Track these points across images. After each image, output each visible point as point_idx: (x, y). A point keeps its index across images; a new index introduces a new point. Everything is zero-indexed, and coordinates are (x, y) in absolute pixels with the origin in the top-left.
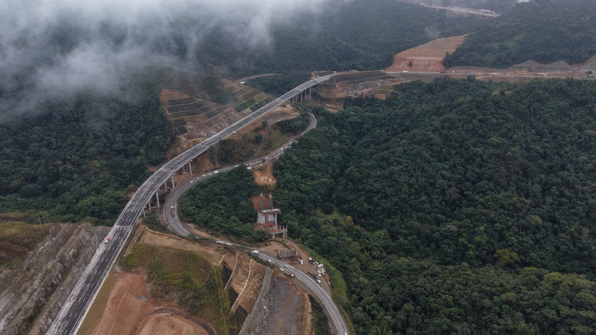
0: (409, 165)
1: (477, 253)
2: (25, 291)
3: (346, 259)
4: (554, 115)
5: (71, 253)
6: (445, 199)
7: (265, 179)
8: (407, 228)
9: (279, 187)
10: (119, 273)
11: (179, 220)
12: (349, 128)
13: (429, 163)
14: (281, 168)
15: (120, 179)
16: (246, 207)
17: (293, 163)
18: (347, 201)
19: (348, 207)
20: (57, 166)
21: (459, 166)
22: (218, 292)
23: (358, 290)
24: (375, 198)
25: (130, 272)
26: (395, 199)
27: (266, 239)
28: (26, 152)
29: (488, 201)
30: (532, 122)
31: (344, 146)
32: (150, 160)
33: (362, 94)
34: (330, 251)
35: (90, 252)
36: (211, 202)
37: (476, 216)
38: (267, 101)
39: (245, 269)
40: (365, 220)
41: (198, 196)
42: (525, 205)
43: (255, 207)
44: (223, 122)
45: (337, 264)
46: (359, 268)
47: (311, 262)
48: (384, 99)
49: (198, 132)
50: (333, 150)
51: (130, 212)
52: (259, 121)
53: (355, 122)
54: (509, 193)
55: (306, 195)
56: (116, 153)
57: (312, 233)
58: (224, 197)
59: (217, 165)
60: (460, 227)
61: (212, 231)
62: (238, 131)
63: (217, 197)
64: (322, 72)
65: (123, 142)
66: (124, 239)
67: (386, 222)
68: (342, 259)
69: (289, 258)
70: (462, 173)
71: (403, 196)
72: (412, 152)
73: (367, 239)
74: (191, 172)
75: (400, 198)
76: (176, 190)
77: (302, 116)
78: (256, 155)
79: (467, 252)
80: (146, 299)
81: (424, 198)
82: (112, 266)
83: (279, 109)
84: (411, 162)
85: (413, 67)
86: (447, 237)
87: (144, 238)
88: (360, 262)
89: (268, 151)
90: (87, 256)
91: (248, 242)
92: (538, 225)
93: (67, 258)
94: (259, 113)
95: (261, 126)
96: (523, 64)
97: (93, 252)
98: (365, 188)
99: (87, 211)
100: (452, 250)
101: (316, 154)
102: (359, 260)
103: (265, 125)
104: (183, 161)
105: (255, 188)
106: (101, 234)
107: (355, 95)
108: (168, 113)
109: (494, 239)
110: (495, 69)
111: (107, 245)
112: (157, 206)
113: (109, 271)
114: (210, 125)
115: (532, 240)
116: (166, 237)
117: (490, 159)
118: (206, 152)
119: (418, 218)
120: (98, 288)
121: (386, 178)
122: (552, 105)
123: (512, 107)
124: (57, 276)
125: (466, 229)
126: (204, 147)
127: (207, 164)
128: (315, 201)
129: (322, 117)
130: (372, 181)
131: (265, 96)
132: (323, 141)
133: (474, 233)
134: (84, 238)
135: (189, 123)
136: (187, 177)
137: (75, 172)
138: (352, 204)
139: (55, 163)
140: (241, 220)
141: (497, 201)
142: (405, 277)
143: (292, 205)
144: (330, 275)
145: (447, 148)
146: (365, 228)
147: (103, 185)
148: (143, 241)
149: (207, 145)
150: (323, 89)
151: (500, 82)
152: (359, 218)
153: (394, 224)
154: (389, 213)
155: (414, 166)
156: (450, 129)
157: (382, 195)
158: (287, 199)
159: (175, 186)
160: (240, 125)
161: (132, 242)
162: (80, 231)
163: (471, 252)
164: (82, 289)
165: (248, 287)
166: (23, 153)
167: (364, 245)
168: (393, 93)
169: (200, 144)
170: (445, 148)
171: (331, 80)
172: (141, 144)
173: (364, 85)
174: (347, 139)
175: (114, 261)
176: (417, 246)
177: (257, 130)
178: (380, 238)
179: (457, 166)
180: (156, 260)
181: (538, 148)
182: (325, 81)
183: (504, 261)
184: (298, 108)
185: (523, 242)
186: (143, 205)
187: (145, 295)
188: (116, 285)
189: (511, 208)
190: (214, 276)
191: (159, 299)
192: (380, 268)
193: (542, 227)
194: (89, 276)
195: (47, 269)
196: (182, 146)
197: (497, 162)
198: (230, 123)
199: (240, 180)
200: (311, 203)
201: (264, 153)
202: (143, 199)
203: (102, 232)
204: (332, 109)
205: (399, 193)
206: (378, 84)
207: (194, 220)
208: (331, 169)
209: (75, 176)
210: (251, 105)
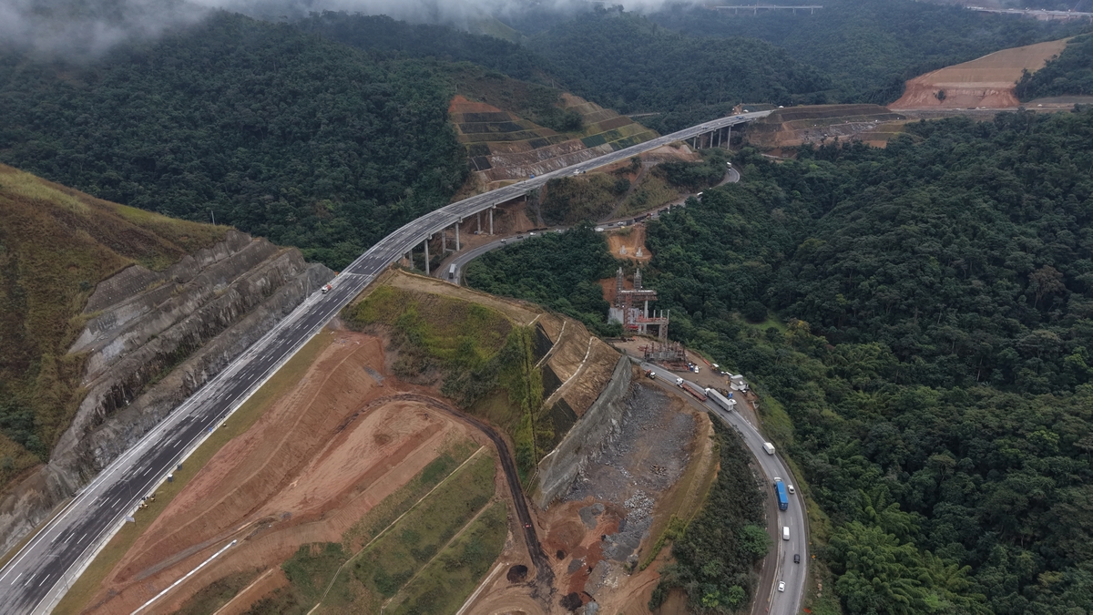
0: (943, 222)
2: (168, 309)
5: (259, 284)
7: (629, 250)
8: (934, 341)
9: (656, 267)
10: (339, 331)
12: (808, 189)
13: (990, 221)
14: (661, 235)
15: (365, 232)
16: (588, 291)
17: (687, 230)
18: (800, 294)
19: (800, 306)
20: (262, 204)
21: (1063, 229)
22: (522, 370)
23: (820, 430)
24: (862, 284)
25: (360, 331)
26: (909, 284)
28: (218, 184)
31: (796, 219)
33: (836, 141)
35: (294, 295)
38: (644, 138)
39: (580, 347)
41: (500, 263)
43: (605, 296)
44: (557, 159)
45: (773, 388)
46: (822, 397)
47: (718, 370)
48: (883, 146)
49: (510, 169)
51: (373, 258)
53: (821, 180)
55: (711, 286)
56: (363, 193)
57: (721, 339)
58: (548, 273)
59: (539, 224)
63: (536, 270)
64: (755, 106)
65: (379, 178)
66: (357, 289)
67: (886, 330)
68: (784, 379)
69: (669, 362)
70: (1071, 241)
71: (926, 279)
73: (843, 355)
74: (492, 231)
75: (919, 282)
76: (460, 253)
77: (712, 161)
78: (614, 213)
80: (383, 379)
81: (977, 284)
82: (328, 321)
83: (665, 150)
84: (949, 217)
85: (947, 102)
86: (1034, 352)
87: (391, 280)
88: (825, 389)
89: (638, 210)
90: (287, 299)
93: (251, 289)
94: (628, 153)
95: (630, 168)
97: (298, 298)
98: (841, 268)
101: (735, 220)
102: (821, 385)
103: (636, 167)
104: (478, 205)
105: (608, 263)
106: (317, 275)
107: (821, 143)
108: (460, 132)
111: (325, 295)
113: (322, 327)
114: (534, 160)
116: (432, 283)
118: (522, 197)
119: (962, 322)
120: (297, 346)
121: (889, 247)
124: (229, 310)
125: (1082, 340)
126: (517, 190)
127: (522, 218)
128: (728, 296)
130: (856, 255)
131: (640, 130)
132: (751, 204)
134: (285, 269)
135: (496, 152)
136: (484, 238)
137: (290, 211)
138: (809, 299)
139: (261, 198)
144: (757, 397)
145: (1033, 197)
148: (390, 284)
149: (525, 188)
150: (756, 131)
152: (825, 324)
153: (905, 334)
154: (895, 312)
155: (954, 226)
156: (1040, 160)
157: (880, 278)
159: (461, 247)
160: (589, 166)
162: (280, 256)
164: (269, 345)
165: (582, 374)
166: (214, 186)
167: (835, 365)
168: (901, 137)
169: (511, 187)
171: (772, 116)
172: (408, 183)
173: (840, 127)
174: (802, 207)
175: (335, 315)
177: (620, 172)
178: (871, 355)
179: (1057, 228)
180: (409, 313)
182: (761, 120)
186: (400, 252)
187: (382, 371)
188: (332, 346)
190: (516, 341)
191: (407, 380)
192: (870, 400)
194: (287, 330)
195: (213, 293)
196: (480, 189)
198: (570, 163)
199: (580, 248)
200: (720, 299)
201: (632, 212)
202: (400, 245)
203: (320, 272)
205: (919, 272)
206: (870, 126)
208: (767, 250)
209: (290, 217)
210: (612, 140)
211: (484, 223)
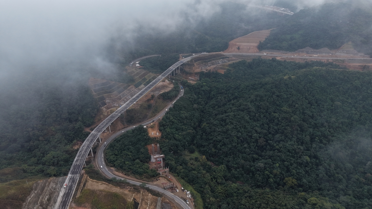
0: (237, 124)
1: (275, 180)
3: (202, 186)
4: (318, 91)
5: (46, 199)
6: (258, 145)
7: (154, 133)
8: (236, 164)
9: (163, 138)
10: (74, 208)
11: (105, 165)
12: (203, 94)
13: (248, 123)
14: (163, 125)
15: (67, 137)
16: (144, 152)
17: (171, 121)
18: (203, 146)
19: (203, 150)
20: (28, 132)
21: (266, 124)
23: (210, 206)
24: (218, 146)
25: (81, 206)
26: (230, 146)
27: (157, 175)
29: (281, 148)
30: (306, 95)
31: (200, 106)
32: (85, 124)
33: (210, 70)
34: (193, 181)
35: (57, 195)
36: (123, 151)
37: (275, 157)
38: (154, 78)
39: (146, 201)
40: (213, 158)
41: (115, 147)
42: (301, 150)
43: (149, 151)
44: (127, 96)
45: (198, 189)
46: (210, 191)
47: (183, 190)
48: (223, 73)
49: (113, 104)
50: (194, 109)
51: (77, 164)
52: (150, 93)
53: (207, 90)
54: (292, 143)
55: (179, 142)
56: (64, 120)
57: (183, 168)
58: (130, 147)
59: (125, 125)
60: (266, 164)
61: (125, 172)
62: (137, 101)
63: (127, 147)
64: (186, 55)
65: (68, 113)
66: (75, 185)
67: (225, 160)
68: (200, 186)
69: (170, 188)
70: (267, 129)
71: (234, 144)
72: (239, 117)
73: (214, 171)
74: (110, 131)
75: (232, 145)
76: (102, 144)
77: (175, 88)
78: (148, 117)
79: (269, 180)
81: (246, 145)
82: (70, 203)
83: (161, 84)
84: (238, 123)
85: (240, 50)
86: (258, 170)
87: (87, 185)
88: (210, 187)
89: (156, 114)
90: (55, 198)
91: (147, 178)
92: (308, 162)
93: (44, 202)
94: (149, 87)
95: (151, 97)
96: (304, 49)
97: (58, 195)
98: (213, 139)
99: (50, 162)
100: (261, 178)
101: (184, 114)
102: (209, 185)
103: (153, 97)
104: (105, 125)
105: (149, 140)
106: (61, 182)
107: (206, 70)
108: (94, 93)
109: (284, 171)
110: (288, 52)
111: (65, 189)
112: (92, 155)
113: (68, 207)
114: (120, 99)
115: (304, 171)
116: (100, 183)
117: (283, 120)
118: (119, 117)
119: (243, 157)
121: (224, 132)
122: (318, 85)
123: (295, 87)
125: (269, 166)
126: (117, 115)
127: (120, 125)
128: (184, 145)
129: (187, 88)
130: (216, 135)
131: (152, 75)
132: (188, 104)
133: (273, 168)
134: (52, 187)
135: (107, 98)
136: (108, 134)
137: (40, 136)
138: (205, 149)
140: (141, 161)
141: (286, 147)
142: (235, 198)
143: (171, 149)
144: (194, 198)
145: (259, 113)
146: (213, 163)
147: (58, 142)
148: (87, 187)
149: (119, 113)
150: (187, 66)
151: (291, 62)
152: (210, 157)
153: (230, 161)
154: (226, 155)
156: (260, 101)
157: (223, 143)
158: (168, 146)
159: (101, 141)
160: (138, 97)
161: (80, 187)
162: (50, 183)
163: (271, 180)
167: (213, 175)
168: (228, 69)
169: (114, 113)
170: (257, 113)
171: (191, 61)
172: (79, 114)
173: (211, 63)
174: (202, 101)
175: (71, 200)
176: (242, 175)
177: (148, 100)
178: (221, 171)
179: (264, 124)
180: (95, 199)
181: (309, 112)
182: (188, 62)
183: (289, 185)
184: (172, 82)
185: (299, 172)
186: (84, 159)
189: (293, 152)
190: (129, 208)
192: (222, 191)
193: (310, 162)
196: (104, 114)
197: (287, 122)
198: (132, 96)
199: (140, 135)
200: (182, 147)
201: (153, 115)
202: (84, 155)
203: (62, 181)
204: (192, 81)
205: (232, 142)
206: (220, 62)
207: (114, 165)
208: (193, 123)
209: (41, 138)
210: (144, 82)
211: (108, 129)
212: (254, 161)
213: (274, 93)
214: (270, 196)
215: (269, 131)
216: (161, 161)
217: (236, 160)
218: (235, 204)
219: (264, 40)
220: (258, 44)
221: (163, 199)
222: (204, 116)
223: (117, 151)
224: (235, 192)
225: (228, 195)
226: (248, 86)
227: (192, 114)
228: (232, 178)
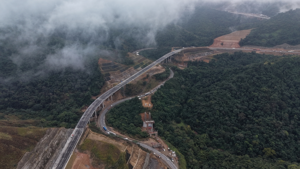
0: (220, 100)
1: (254, 149)
2: (35, 162)
3: (186, 149)
4: (297, 76)
5: (56, 143)
6: (238, 119)
7: (147, 104)
8: (218, 133)
9: (154, 109)
10: (77, 153)
11: (105, 125)
12: (190, 77)
13: (230, 99)
14: (155, 99)
15: (78, 102)
16: (138, 118)
17: (161, 96)
18: (188, 117)
19: (188, 121)
20: (49, 96)
21: (246, 102)
22: (124, 166)
23: (192, 166)
24: (202, 117)
25: (82, 153)
26: (212, 118)
27: (147, 137)
28: (36, 88)
29: (260, 121)
30: (285, 79)
31: (187, 87)
32: (93, 93)
33: (197, 59)
34: (179, 144)
35: (64, 142)
36: (121, 116)
37: (254, 129)
38: (149, 63)
39: (137, 154)
40: (197, 128)
41: (115, 112)
42: (280, 125)
43: (142, 118)
44: (128, 75)
45: (182, 152)
46: (193, 154)
47: (169, 150)
48: (208, 62)
49: (116, 80)
50: (182, 89)
51: (83, 121)
52: (145, 74)
53: (193, 75)
54: (271, 118)
55: (167, 113)
56: (77, 89)
57: (170, 134)
58: (127, 113)
59: (124, 96)
60: (245, 135)
61: (121, 131)
62: (135, 79)
63: (124, 113)
64: (177, 48)
65: (80, 84)
66: (80, 136)
67: (207, 130)
68: (185, 149)
69: (158, 147)
70: (247, 105)
71: (216, 117)
72: (222, 94)
73: (198, 138)
74: (112, 100)
76: (104, 109)
77: (166, 71)
78: (143, 91)
79: (248, 149)
80: (90, 167)
81: (227, 118)
82: (74, 149)
83: (155, 67)
85: (224, 46)
86: (238, 140)
87: (89, 136)
88: (194, 151)
89: (149, 90)
90: (63, 144)
91: (139, 138)
92: (287, 136)
93: (54, 145)
94: (146, 70)
95: (146, 77)
96: (281, 45)
97: (65, 142)
98: (197, 112)
99: (63, 119)
100: (240, 147)
101: (173, 91)
102: (193, 149)
103: (148, 76)
104: (108, 94)
105: (142, 109)
106: (69, 133)
107: (194, 60)
108: (102, 70)
109: (263, 142)
110: (267, 47)
111: (72, 138)
112: (95, 117)
113: (73, 152)
114: (122, 76)
115: (283, 143)
116: (99, 136)
117: (262, 99)
118: (119, 90)
119: (224, 128)
120: (67, 160)
121: (208, 107)
122: (296, 71)
123: (274, 71)
124: (49, 154)
125: (248, 136)
126: (118, 88)
127: (120, 96)
128: (172, 116)
129: (176, 72)
130: (201, 108)
131: (148, 60)
132: (176, 84)
133: (253, 138)
134: (62, 135)
135: (112, 75)
136: (110, 102)
137: (58, 99)
138: (190, 119)
139: (49, 94)
140: (135, 125)
141: (265, 122)
142: (216, 160)
143: (160, 118)
144: (178, 158)
146: (197, 132)
147: (70, 105)
148: (89, 138)
149: (120, 86)
150: (177, 56)
151: (269, 55)
152: (194, 127)
153: (212, 131)
154: (209, 125)
155: (222, 101)
156: (241, 82)
157: (206, 115)
158: (158, 115)
159: (104, 107)
160: (136, 76)
161: (83, 137)
162: (60, 131)
163: (251, 149)
164: (60, 161)
165: (138, 163)
166: (34, 89)
167: (196, 142)
168: (213, 59)
169: (116, 86)
170: (238, 92)
171: (181, 52)
172: (89, 85)
173: (198, 54)
174: (189, 83)
175: (75, 147)
176: (223, 143)
177: (144, 79)
178: (204, 138)
180: (94, 148)
181: (288, 94)
182: (178, 53)
183: (268, 154)
184: (164, 67)
185: (278, 144)
186: (89, 118)
187: (89, 165)
188: (76, 159)
189: (272, 126)
190: (122, 157)
191: (95, 167)
192: (204, 154)
193: (288, 136)
194: (64, 154)
195: (45, 151)
196: (108, 87)
197: (266, 101)
198: (131, 75)
199: (135, 104)
200: (170, 117)
201: (147, 90)
202: (89, 114)
203: (70, 131)
204: (181, 67)
205: (215, 115)
206: (205, 54)
207: (113, 125)
208: (180, 99)
209: (58, 101)
210: (141, 65)
211: (110, 97)
212: (234, 132)
213: (254, 76)
214: (250, 161)
215: (249, 107)
216: (151, 127)
217: (218, 130)
218: (215, 166)
219: (245, 37)
220: (240, 41)
221: (151, 155)
222: (190, 95)
223: (116, 115)
224: (216, 156)
225: (209, 158)
226: (230, 71)
227: (180, 93)
228: (213, 145)
